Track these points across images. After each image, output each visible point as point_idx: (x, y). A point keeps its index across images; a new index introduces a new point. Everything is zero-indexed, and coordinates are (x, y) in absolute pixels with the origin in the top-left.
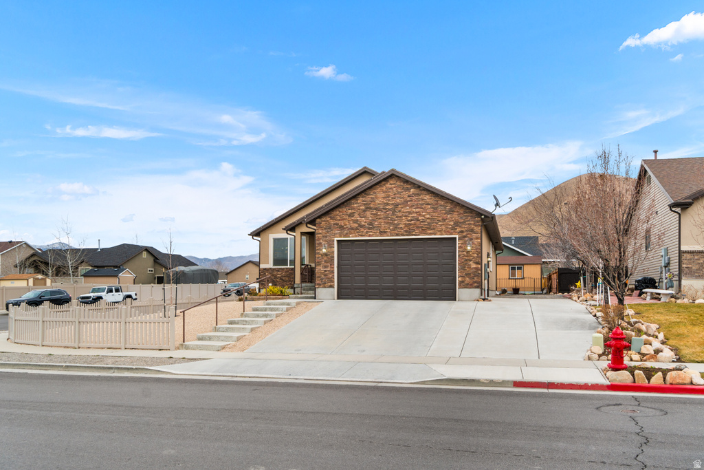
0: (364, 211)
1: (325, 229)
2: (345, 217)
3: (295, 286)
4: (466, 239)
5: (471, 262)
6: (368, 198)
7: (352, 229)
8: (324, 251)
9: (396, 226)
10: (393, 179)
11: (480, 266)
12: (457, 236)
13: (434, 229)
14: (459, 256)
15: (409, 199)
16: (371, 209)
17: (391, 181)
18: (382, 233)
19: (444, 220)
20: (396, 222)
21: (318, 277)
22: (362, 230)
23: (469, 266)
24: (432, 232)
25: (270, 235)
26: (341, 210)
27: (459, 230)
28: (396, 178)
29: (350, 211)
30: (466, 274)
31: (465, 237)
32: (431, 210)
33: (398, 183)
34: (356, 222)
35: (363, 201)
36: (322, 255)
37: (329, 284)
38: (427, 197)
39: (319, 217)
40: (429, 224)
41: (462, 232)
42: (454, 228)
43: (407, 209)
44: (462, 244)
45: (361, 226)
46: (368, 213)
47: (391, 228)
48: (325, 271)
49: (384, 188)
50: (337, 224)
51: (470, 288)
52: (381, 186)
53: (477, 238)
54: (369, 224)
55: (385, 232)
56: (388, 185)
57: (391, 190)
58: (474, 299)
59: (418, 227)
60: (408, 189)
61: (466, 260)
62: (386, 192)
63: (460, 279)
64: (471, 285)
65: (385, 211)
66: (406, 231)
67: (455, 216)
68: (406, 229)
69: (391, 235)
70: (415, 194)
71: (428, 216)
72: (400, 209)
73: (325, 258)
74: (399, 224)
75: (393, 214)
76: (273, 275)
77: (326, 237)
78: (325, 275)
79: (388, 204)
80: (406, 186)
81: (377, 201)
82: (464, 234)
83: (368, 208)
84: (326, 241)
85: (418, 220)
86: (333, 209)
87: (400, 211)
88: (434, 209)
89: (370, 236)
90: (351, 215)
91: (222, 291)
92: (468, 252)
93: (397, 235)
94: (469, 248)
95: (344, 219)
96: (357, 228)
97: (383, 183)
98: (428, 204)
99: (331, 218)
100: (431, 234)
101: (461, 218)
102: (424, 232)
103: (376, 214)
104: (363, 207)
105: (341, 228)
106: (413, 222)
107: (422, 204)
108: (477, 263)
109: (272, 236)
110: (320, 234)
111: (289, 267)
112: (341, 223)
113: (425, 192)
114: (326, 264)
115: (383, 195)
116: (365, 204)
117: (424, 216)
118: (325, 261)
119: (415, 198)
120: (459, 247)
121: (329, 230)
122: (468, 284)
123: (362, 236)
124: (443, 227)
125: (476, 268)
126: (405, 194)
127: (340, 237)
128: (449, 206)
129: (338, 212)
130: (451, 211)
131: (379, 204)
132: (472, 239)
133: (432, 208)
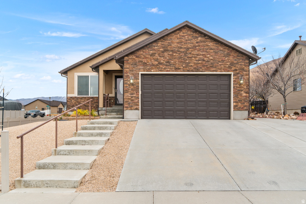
0: (163, 52)
1: (132, 65)
2: (147, 56)
3: (99, 109)
4: (239, 75)
5: (242, 92)
6: (166, 43)
7: (153, 65)
8: (132, 81)
9: (187, 65)
10: (185, 30)
11: (248, 95)
12: (232, 73)
13: (216, 67)
14: (234, 87)
15: (197, 44)
16: (168, 50)
17: (184, 31)
18: (177, 69)
19: (223, 61)
20: (187, 61)
21: (126, 102)
22: (161, 66)
23: (241, 95)
24: (214, 69)
25: (75, 73)
26: (144, 50)
27: (233, 68)
28: (188, 29)
29: (152, 52)
30: (239, 101)
31: (238, 74)
32: (213, 54)
33: (189, 33)
34: (157, 60)
35: (162, 45)
36: (129, 85)
37: (135, 107)
38: (211, 44)
39: (127, 55)
40: (212, 63)
41: (236, 70)
42: (229, 67)
43: (195, 52)
44: (236, 79)
45: (161, 64)
46: (166, 54)
47: (184, 65)
48: (132, 97)
49: (178, 36)
50: (142, 62)
51: (242, 110)
52: (175, 34)
53: (246, 75)
54: (166, 62)
55: (179, 69)
56: (181, 34)
57: (183, 38)
58: (244, 118)
59: (204, 66)
60: (197, 38)
61: (239, 90)
62: (180, 38)
63: (235, 104)
64: (242, 108)
65: (179, 53)
66: (195, 68)
67: (231, 58)
68: (195, 66)
69: (184, 71)
70: (201, 41)
71: (211, 58)
72: (190, 52)
73: (132, 87)
74: (189, 63)
75: (185, 55)
76: (78, 102)
77: (133, 71)
78: (132, 100)
79: (181, 48)
80: (195, 35)
81: (173, 45)
82: (238, 72)
83: (166, 51)
84: (133, 74)
85: (204, 60)
86: (138, 50)
87: (190, 53)
88: (216, 53)
89: (167, 71)
90: (153, 55)
91: (25, 114)
92: (240, 84)
93: (188, 71)
94: (242, 82)
95: (147, 58)
96: (157, 65)
97: (178, 32)
98: (211, 49)
99: (137, 57)
100: (213, 71)
101: (235, 60)
102: (208, 69)
103: (172, 55)
104: (162, 49)
105: (145, 64)
106: (200, 62)
107: (207, 49)
108: (246, 93)
109: (76, 74)
110: (128, 68)
111: (89, 96)
112: (145, 61)
113: (209, 40)
114: (132, 92)
115: (178, 41)
116: (163, 47)
117: (208, 57)
118: (132, 90)
119: (201, 44)
120: (234, 81)
121: (135, 66)
122: (240, 108)
123: (161, 71)
124: (222, 66)
125: (246, 96)
126: (194, 41)
127: (144, 71)
128: (226, 51)
129: (142, 52)
130: (228, 55)
131: (174, 47)
132: (243, 76)
133: (215, 52)
